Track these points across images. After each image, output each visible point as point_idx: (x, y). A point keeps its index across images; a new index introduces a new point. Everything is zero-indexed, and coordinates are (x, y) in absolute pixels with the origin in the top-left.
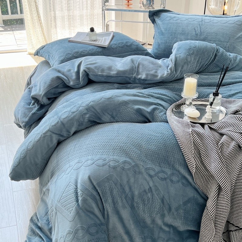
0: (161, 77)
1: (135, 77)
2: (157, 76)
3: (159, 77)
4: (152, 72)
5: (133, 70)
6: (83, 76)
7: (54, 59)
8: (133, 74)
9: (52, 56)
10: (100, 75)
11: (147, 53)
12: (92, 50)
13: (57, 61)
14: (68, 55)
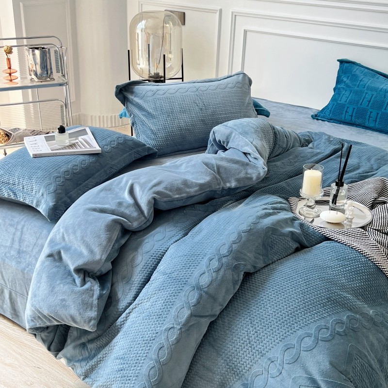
0: (258, 178)
1: (223, 188)
2: (251, 179)
3: (254, 178)
4: (242, 175)
5: (217, 179)
6: (151, 207)
7: (34, 193)
8: (219, 184)
9: (21, 188)
10: (178, 198)
11: (149, 149)
12: (83, 162)
13: (45, 196)
14: (57, 179)
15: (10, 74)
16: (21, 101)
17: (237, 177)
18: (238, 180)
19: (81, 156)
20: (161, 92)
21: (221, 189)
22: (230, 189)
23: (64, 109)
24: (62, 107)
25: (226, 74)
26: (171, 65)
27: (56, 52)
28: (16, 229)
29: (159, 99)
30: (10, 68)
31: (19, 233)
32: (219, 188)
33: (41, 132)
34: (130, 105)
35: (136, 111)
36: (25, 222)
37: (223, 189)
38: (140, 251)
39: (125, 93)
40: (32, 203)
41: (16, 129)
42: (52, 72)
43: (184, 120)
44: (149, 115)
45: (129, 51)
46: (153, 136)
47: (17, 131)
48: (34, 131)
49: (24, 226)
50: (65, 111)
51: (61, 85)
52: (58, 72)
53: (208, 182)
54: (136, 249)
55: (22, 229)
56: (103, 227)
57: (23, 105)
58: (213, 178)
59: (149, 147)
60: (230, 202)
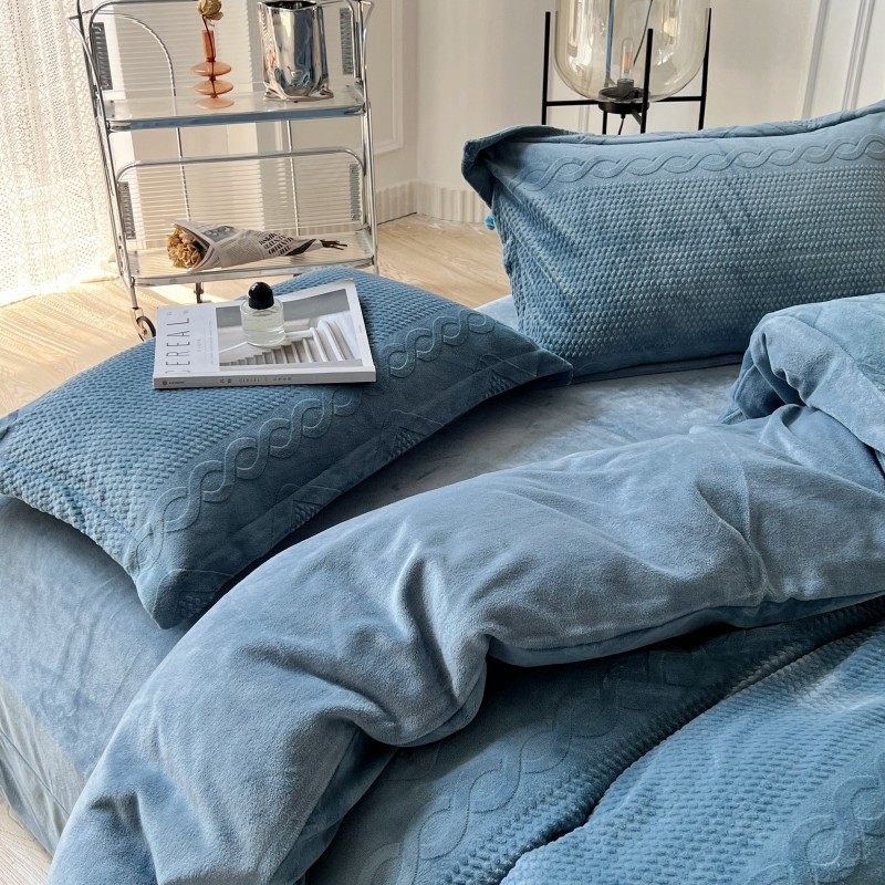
1: (767, 596)
4: (851, 551)
5: (746, 562)
6: (474, 668)
7: (130, 522)
8: (753, 584)
9: (98, 495)
10: (581, 637)
11: (544, 359)
12: (311, 415)
13: (158, 535)
14: (207, 480)
15: (213, 78)
16: (254, 151)
17: (831, 557)
18: (830, 572)
19: (308, 392)
20: (607, 169)
21: (758, 602)
22: (795, 603)
23: (360, 176)
24: (353, 169)
25: (836, 109)
26: (670, 60)
27: (344, 14)
28: (77, 621)
29: (598, 192)
30: (212, 60)
31: (82, 640)
32: (752, 599)
33: (290, 239)
34: (505, 205)
35: (522, 228)
36: (103, 606)
37: (767, 601)
38: (410, 844)
39: (495, 167)
40: (120, 554)
41: (224, 228)
42: (325, 75)
43: (672, 265)
44: (559, 244)
45: (548, 15)
46: (563, 315)
47: (227, 235)
48: (272, 236)
49: (97, 618)
50: (360, 181)
51: (348, 112)
52: (347, 70)
53: (709, 577)
54: (400, 829)
55: (93, 626)
56: (280, 743)
57: (257, 161)
58: (732, 561)
59: (543, 355)
60: (791, 650)
